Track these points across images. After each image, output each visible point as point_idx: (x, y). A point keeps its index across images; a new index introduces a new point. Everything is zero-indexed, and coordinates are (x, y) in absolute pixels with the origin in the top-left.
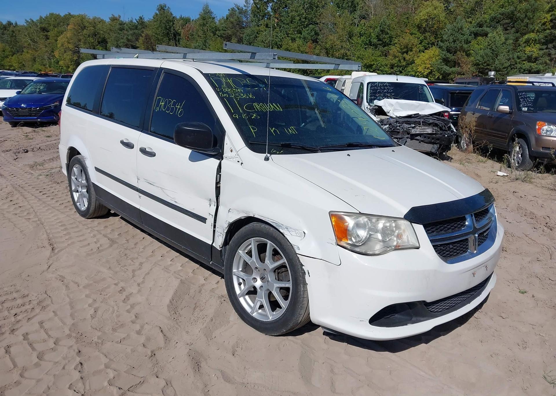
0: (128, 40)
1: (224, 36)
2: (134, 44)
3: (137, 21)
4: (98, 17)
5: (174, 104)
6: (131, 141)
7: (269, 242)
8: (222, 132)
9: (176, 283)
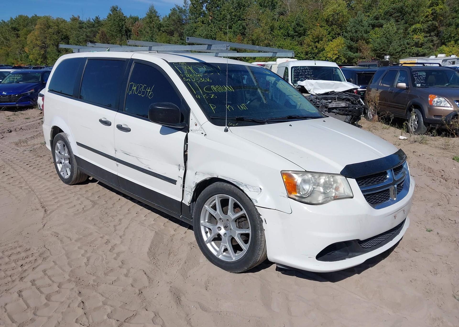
0: (87, 36)
1: (167, 31)
2: (93, 40)
3: (94, 21)
4: (60, 18)
5: (145, 88)
6: (109, 119)
7: (231, 198)
8: (188, 110)
9: (152, 234)
